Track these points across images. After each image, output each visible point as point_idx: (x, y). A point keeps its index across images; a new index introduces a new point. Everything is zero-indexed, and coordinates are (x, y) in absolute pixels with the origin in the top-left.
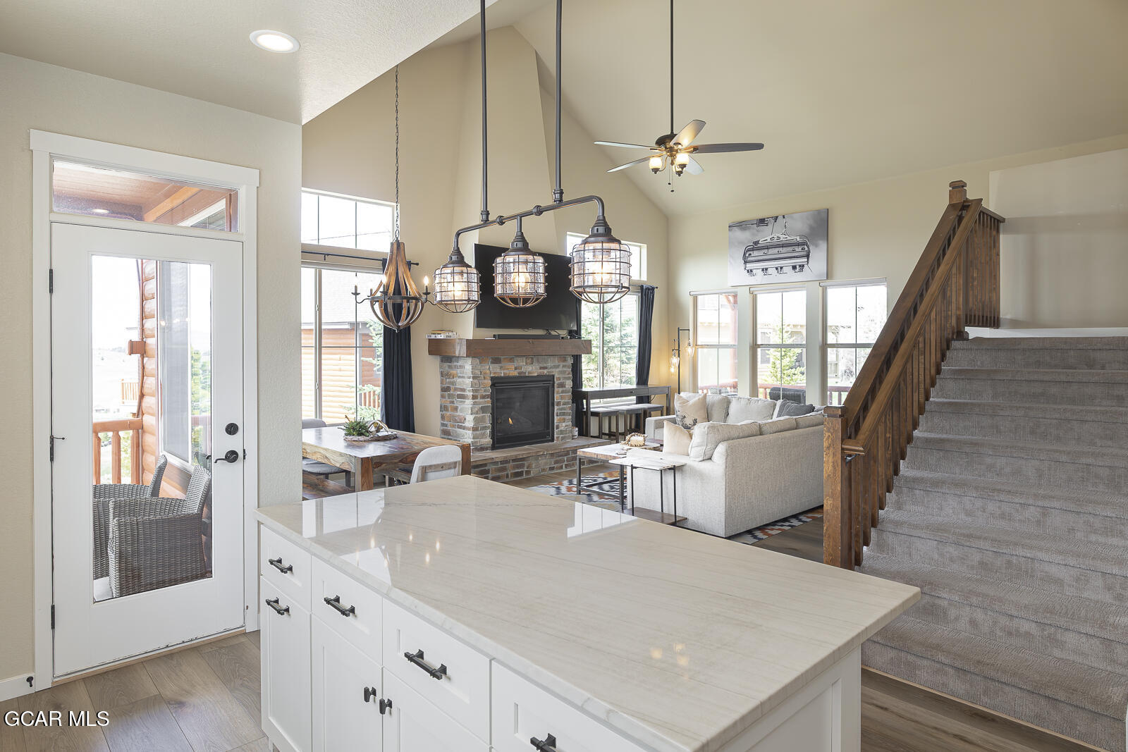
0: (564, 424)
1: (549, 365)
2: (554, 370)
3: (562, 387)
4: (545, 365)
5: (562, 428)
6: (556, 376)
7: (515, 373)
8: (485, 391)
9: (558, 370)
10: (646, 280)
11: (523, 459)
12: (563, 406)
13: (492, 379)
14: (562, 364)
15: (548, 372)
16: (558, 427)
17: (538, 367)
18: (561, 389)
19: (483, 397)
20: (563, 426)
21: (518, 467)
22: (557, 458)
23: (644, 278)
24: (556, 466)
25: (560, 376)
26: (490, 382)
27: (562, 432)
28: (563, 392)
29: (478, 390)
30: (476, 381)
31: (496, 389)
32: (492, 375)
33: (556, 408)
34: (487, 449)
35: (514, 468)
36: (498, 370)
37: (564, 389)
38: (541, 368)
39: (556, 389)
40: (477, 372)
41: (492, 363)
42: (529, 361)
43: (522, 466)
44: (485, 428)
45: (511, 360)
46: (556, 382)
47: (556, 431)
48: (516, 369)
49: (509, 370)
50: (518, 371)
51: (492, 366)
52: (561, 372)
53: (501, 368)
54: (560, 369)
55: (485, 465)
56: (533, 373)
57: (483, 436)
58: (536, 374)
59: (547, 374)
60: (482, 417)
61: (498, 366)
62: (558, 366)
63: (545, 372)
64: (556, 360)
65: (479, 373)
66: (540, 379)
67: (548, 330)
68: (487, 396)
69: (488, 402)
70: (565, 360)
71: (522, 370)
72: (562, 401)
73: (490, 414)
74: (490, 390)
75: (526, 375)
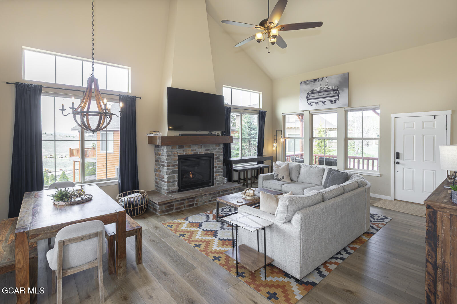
0: (219, 177)
1: (211, 148)
2: (213, 151)
4: (208, 149)
6: (215, 154)
7: (192, 153)
8: (174, 163)
9: (216, 151)
10: (262, 108)
11: (194, 198)
13: (179, 156)
14: (217, 148)
15: (210, 152)
16: (215, 179)
17: (205, 149)
18: (217, 160)
19: (173, 166)
20: (218, 178)
21: (190, 202)
22: (213, 196)
23: (261, 107)
24: (212, 199)
26: (177, 158)
27: (217, 181)
28: (218, 161)
29: (170, 162)
30: (169, 158)
31: (181, 161)
32: (178, 154)
33: (214, 169)
34: (175, 192)
35: (188, 202)
36: (182, 152)
37: (219, 160)
38: (206, 150)
39: (214, 160)
40: (169, 153)
41: (178, 148)
42: (200, 146)
43: (193, 201)
44: (175, 181)
45: (190, 147)
46: (215, 157)
47: (214, 180)
48: (192, 151)
49: (189, 151)
50: (194, 152)
51: (178, 150)
52: (217, 152)
53: (184, 151)
55: (171, 202)
57: (173, 185)
58: (203, 153)
59: (210, 153)
60: (173, 176)
61: (182, 149)
62: (215, 149)
63: (209, 152)
64: (214, 147)
65: (171, 154)
66: (206, 155)
67: (210, 131)
68: (176, 165)
69: (176, 168)
70: (219, 146)
71: (196, 151)
72: (218, 166)
73: (177, 174)
74: (178, 162)
75: (198, 154)
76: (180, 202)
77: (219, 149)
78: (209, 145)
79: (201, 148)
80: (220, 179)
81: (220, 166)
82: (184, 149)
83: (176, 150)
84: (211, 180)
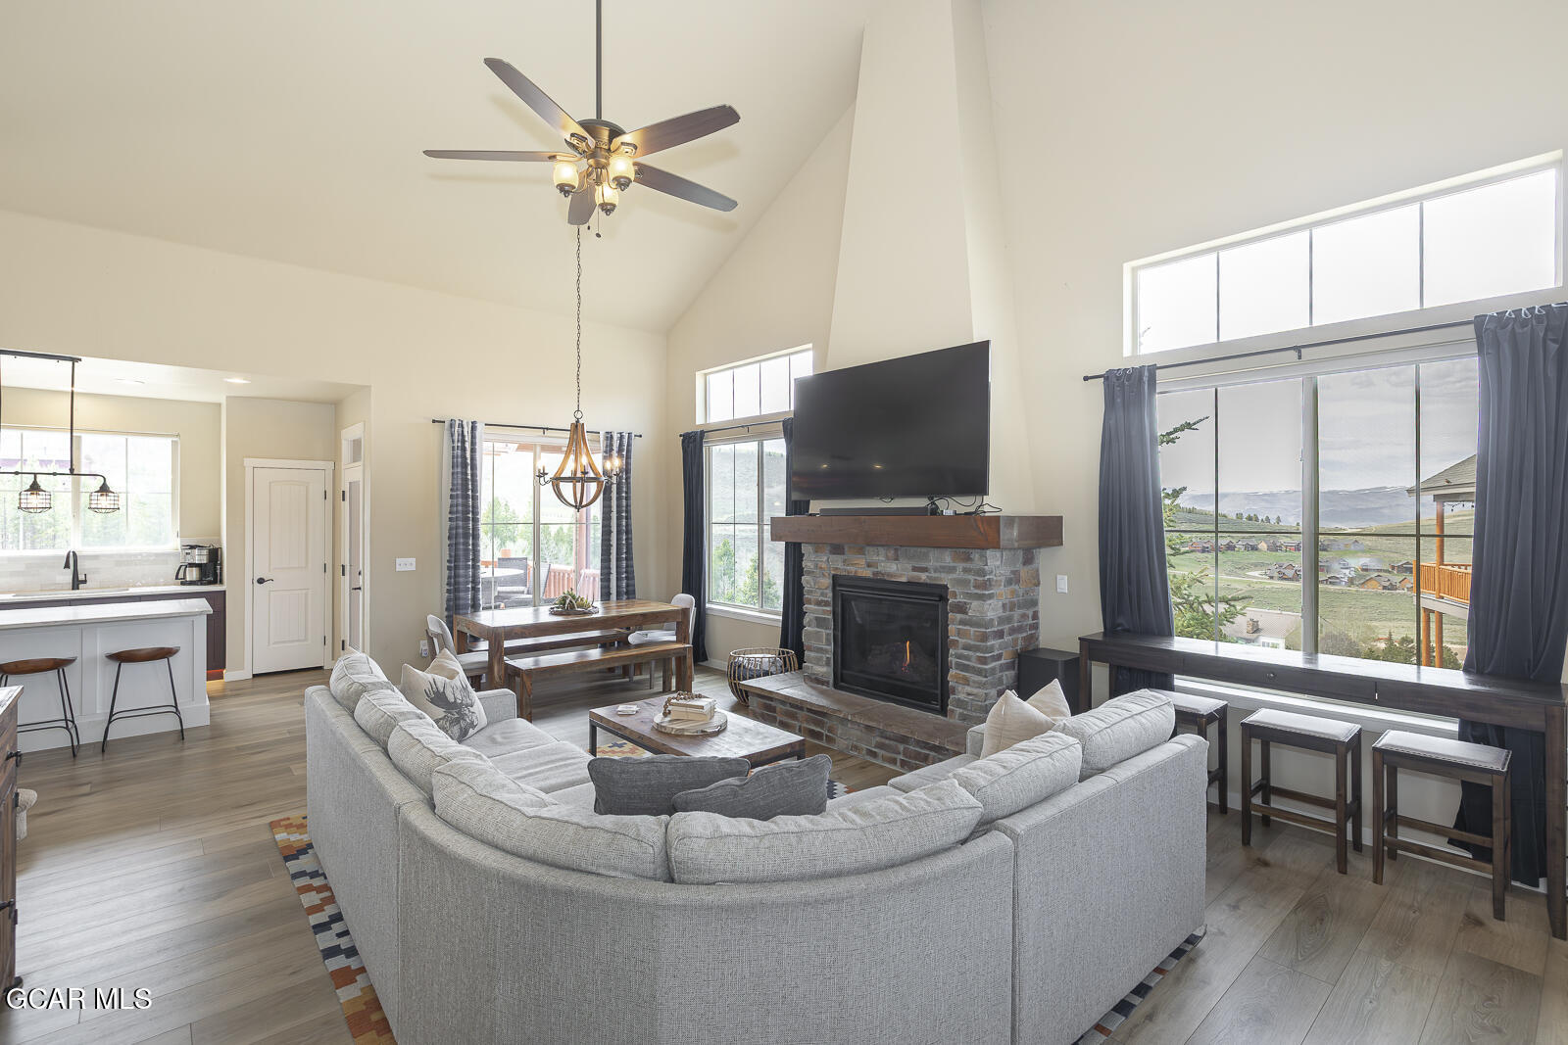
0: (968, 689)
1: (932, 564)
2: (943, 575)
3: (959, 612)
4: (921, 564)
5: (962, 696)
6: (951, 588)
7: (868, 573)
8: (822, 594)
12: (966, 653)
13: (835, 578)
14: (960, 566)
15: (928, 577)
17: (909, 566)
18: (959, 616)
19: (819, 603)
25: (958, 590)
26: (827, 582)
27: (960, 703)
28: (962, 622)
29: (811, 591)
30: (808, 578)
31: (842, 594)
32: (833, 572)
33: (953, 651)
34: (823, 683)
36: (840, 565)
38: (915, 569)
39: (950, 615)
40: (809, 564)
41: (832, 553)
42: (891, 553)
44: (823, 651)
45: (861, 551)
46: (952, 601)
47: (950, 696)
48: (869, 566)
49: (860, 566)
50: (872, 569)
51: (833, 557)
52: (959, 582)
53: (845, 561)
54: (955, 576)
56: (901, 575)
57: (818, 661)
58: (904, 579)
59: (928, 581)
60: (817, 633)
61: (839, 558)
62: (952, 570)
63: (923, 577)
64: (947, 558)
65: (811, 567)
66: (913, 588)
67: (931, 498)
68: (826, 604)
69: (824, 612)
70: (968, 559)
71: (879, 569)
72: (962, 641)
73: (828, 631)
74: (830, 595)
75: (886, 578)
76: (788, 708)
77: (965, 570)
78: (924, 550)
79: (897, 559)
80: (971, 697)
81: (973, 643)
82: (845, 557)
83: (825, 559)
84: (937, 689)
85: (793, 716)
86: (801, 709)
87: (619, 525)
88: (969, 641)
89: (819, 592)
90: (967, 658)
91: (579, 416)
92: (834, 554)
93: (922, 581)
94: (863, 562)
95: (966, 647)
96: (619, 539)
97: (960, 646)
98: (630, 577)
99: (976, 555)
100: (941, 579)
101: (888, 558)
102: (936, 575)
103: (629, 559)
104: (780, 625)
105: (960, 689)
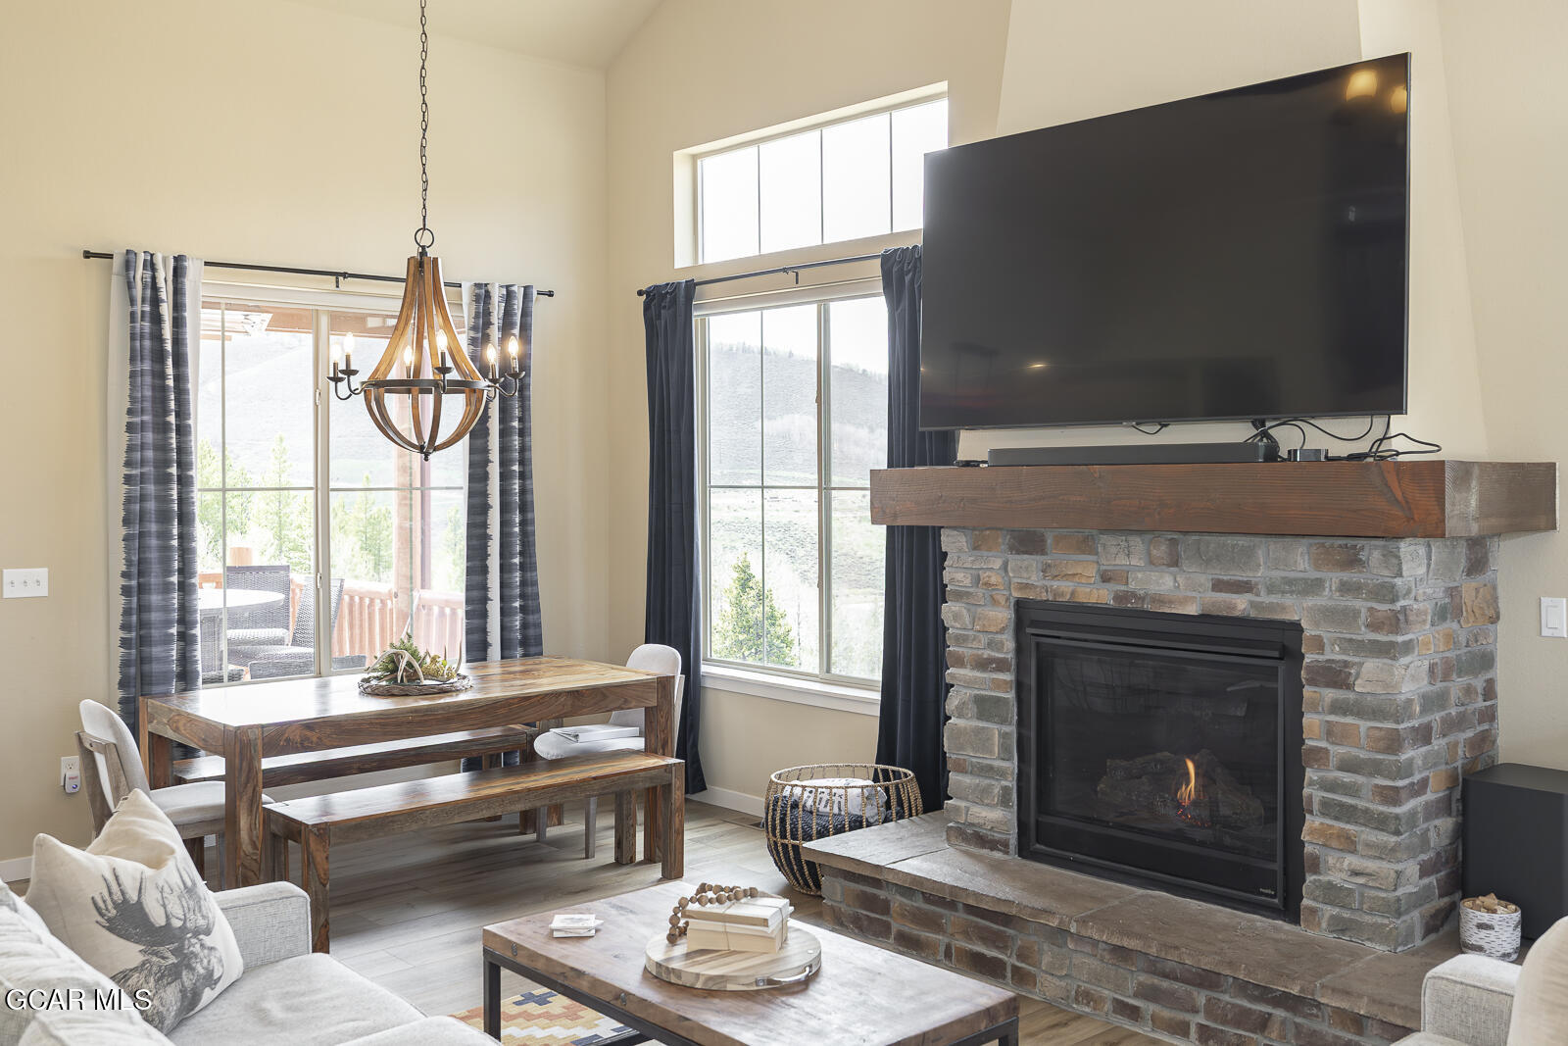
0: (1351, 861)
1: (1260, 574)
2: (1288, 600)
3: (1330, 684)
5: (1336, 878)
6: (1309, 630)
7: (1102, 595)
8: (990, 645)
9: (1310, 602)
12: (1347, 777)
13: (1020, 606)
14: (1334, 578)
15: (1252, 604)
16: (1315, 864)
17: (1204, 579)
18: (1330, 694)
19: (982, 664)
20: (1343, 869)
21: (982, 935)
25: (1327, 633)
26: (1004, 615)
27: (1333, 894)
28: (1338, 708)
31: (1038, 644)
32: (1017, 594)
34: (992, 844)
36: (1035, 578)
37: (1349, 695)
38: (1218, 586)
39: (1308, 691)
41: (1014, 550)
42: (1161, 551)
44: (990, 771)
45: (1086, 546)
46: (1310, 658)
47: (1307, 876)
48: (1106, 578)
49: (1083, 580)
50: (1113, 587)
51: (1016, 560)
52: (1330, 615)
53: (1045, 569)
54: (1319, 601)
56: (1185, 600)
57: (982, 796)
58: (1192, 610)
59: (1253, 614)
60: (978, 731)
61: (1032, 561)
62: (1313, 586)
63: (1240, 604)
64: (1300, 559)
65: (967, 582)
66: (1212, 630)
67: (1259, 423)
68: (1001, 665)
69: (997, 685)
70: (1353, 561)
71: (1132, 586)
72: (1337, 751)
73: (1006, 729)
74: (1010, 644)
75: (1147, 606)
76: (920, 903)
77: (1345, 588)
78: (1242, 541)
79: (1175, 562)
80: (1361, 880)
81: (1363, 755)
82: (1047, 559)
83: (997, 564)
84: (1272, 858)
85: (933, 923)
86: (952, 905)
87: (504, 492)
88: (1354, 752)
89: (984, 639)
90: (1352, 790)
91: (426, 240)
92: (1018, 552)
93: (1237, 613)
94: (1091, 571)
95: (1347, 766)
96: (505, 524)
97: (1333, 761)
98: (530, 606)
99: (1373, 553)
100: (1283, 608)
101: (1152, 562)
102: (1274, 599)
103: (528, 566)
104: (877, 711)
105: (1331, 861)
